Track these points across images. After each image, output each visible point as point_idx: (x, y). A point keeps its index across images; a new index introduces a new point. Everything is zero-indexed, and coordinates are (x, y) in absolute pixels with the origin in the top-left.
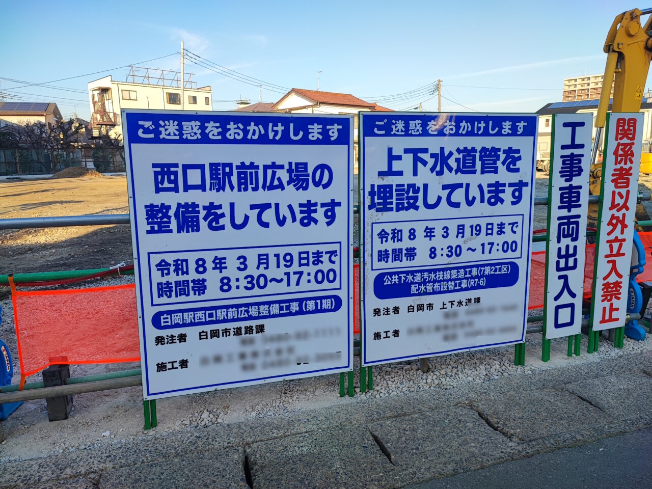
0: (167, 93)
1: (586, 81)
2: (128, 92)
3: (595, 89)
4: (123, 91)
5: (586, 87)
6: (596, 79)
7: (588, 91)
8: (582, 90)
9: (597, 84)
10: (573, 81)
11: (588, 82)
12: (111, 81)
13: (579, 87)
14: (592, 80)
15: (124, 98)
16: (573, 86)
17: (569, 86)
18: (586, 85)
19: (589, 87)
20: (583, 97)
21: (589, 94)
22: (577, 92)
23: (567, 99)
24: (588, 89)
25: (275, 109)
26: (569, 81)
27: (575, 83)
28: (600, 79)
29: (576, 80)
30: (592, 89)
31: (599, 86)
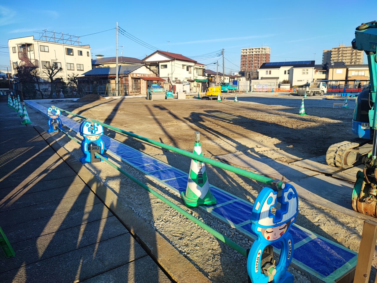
0: (66, 48)
1: (251, 51)
2: (43, 47)
4: (41, 46)
5: (251, 53)
6: (256, 50)
7: (253, 56)
8: (249, 55)
9: (257, 52)
10: (245, 50)
12: (33, 40)
13: (248, 53)
14: (254, 50)
15: (41, 50)
16: (245, 53)
17: (243, 53)
19: (253, 54)
20: (250, 59)
21: (253, 57)
22: (247, 56)
23: (243, 59)
24: (253, 55)
25: (144, 61)
26: (243, 50)
27: (246, 51)
28: (258, 50)
29: (246, 50)
30: (254, 54)
31: (258, 53)
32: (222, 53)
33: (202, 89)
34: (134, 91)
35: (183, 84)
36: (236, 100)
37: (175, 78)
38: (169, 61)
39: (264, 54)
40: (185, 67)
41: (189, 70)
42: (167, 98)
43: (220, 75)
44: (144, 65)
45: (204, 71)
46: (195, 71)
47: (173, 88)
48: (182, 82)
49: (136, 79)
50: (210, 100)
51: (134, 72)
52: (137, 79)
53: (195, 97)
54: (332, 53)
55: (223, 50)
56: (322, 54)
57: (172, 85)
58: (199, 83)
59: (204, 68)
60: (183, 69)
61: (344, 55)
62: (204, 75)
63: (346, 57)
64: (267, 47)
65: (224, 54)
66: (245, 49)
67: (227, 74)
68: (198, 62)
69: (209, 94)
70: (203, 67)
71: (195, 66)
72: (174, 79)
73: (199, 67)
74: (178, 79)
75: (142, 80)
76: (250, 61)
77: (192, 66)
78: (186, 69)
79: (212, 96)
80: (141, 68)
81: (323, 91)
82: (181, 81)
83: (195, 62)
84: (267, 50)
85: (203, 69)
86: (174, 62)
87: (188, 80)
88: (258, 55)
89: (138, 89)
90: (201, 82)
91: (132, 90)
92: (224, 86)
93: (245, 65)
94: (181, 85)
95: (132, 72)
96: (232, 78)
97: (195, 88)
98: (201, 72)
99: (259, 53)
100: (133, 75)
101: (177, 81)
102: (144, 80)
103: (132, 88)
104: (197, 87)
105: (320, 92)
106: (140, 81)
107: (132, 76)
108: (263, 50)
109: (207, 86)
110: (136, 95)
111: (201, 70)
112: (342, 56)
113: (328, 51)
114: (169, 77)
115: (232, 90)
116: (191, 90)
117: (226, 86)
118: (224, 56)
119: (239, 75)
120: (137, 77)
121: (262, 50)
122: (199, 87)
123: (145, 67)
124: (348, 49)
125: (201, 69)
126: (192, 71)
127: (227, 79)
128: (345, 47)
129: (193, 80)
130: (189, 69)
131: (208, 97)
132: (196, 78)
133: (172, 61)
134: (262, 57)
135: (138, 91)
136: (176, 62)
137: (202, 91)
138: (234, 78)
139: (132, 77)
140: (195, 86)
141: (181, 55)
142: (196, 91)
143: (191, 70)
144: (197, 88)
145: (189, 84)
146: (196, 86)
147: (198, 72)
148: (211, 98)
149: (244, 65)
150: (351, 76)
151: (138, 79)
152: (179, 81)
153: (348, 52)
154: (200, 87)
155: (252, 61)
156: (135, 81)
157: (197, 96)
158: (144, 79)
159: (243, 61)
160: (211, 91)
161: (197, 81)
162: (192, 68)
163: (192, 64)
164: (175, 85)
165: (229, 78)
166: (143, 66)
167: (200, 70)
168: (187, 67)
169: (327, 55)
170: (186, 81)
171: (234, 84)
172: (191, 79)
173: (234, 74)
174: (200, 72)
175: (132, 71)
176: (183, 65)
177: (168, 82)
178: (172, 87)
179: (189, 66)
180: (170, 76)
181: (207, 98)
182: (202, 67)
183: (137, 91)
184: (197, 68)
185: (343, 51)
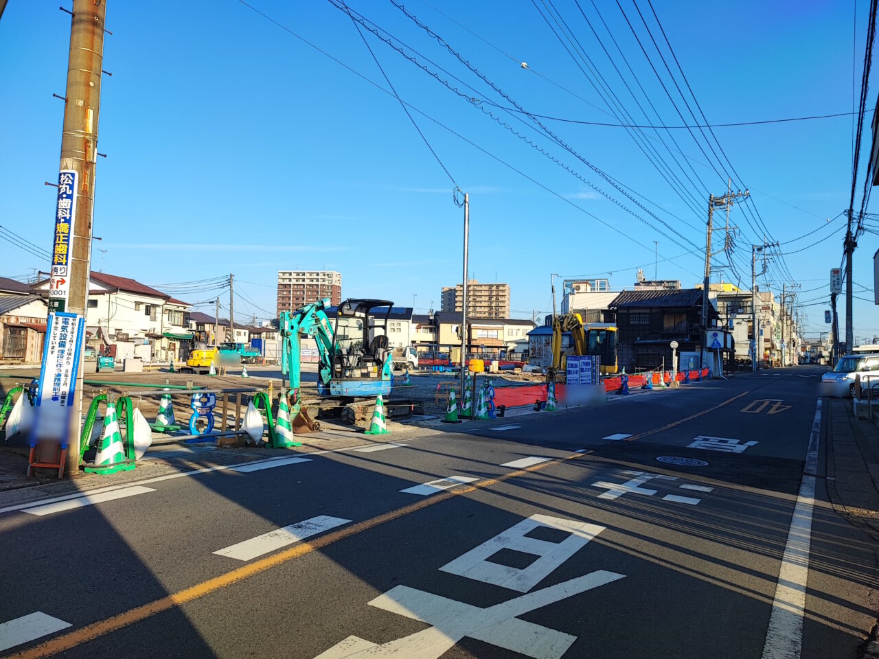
1: (301, 277)
3: (310, 285)
5: (301, 282)
6: (311, 275)
7: (304, 287)
8: (297, 285)
9: (312, 281)
10: (288, 274)
11: (303, 277)
13: (294, 282)
14: (307, 276)
16: (288, 280)
17: (284, 279)
18: (301, 280)
19: (305, 283)
20: (298, 293)
21: (305, 290)
22: (292, 286)
23: (282, 293)
24: (304, 285)
25: (36, 289)
26: (284, 273)
27: (290, 277)
28: (314, 276)
29: (290, 274)
30: (307, 285)
31: (315, 282)
32: (230, 281)
33: (182, 354)
34: (7, 355)
35: (135, 343)
36: (245, 374)
37: (116, 330)
38: (102, 293)
39: (328, 286)
40: (143, 307)
41: (152, 314)
42: (100, 370)
43: (227, 324)
44: (38, 299)
45: (187, 317)
46: (166, 316)
47: (110, 351)
48: (134, 338)
49: (15, 329)
50: (195, 373)
51: (12, 313)
52: (18, 329)
53: (162, 370)
54: (457, 294)
55: (231, 275)
56: (440, 295)
57: (107, 345)
58: (173, 342)
59: (186, 310)
60: (136, 310)
61: (478, 299)
62: (186, 325)
63: (481, 302)
64: (335, 273)
65: (233, 286)
66: (286, 273)
67: (244, 324)
68: (174, 297)
69: (191, 362)
70: (185, 308)
71: (166, 306)
72: (112, 332)
73: (176, 308)
74: (123, 332)
75: (32, 330)
76: (298, 299)
77: (158, 306)
78: (144, 311)
79: (199, 366)
80: (31, 304)
81: (412, 363)
82: (130, 337)
83: (167, 298)
84: (335, 279)
85: (184, 312)
86: (116, 296)
87: (146, 335)
88: (315, 287)
89: (19, 351)
90: (180, 339)
91: (4, 353)
92: (231, 350)
93: (287, 305)
94: (130, 345)
95: (7, 314)
96: (254, 334)
97: (164, 352)
98: (179, 318)
99: (317, 283)
100: (8, 319)
101: (120, 337)
102: (36, 332)
103: (4, 348)
104: (169, 349)
105: (408, 364)
106: (27, 333)
107: (5, 321)
108: (326, 277)
109: (190, 349)
110: (12, 364)
111: (180, 314)
112: (474, 300)
113: (450, 290)
114: (100, 328)
115: (249, 357)
116: (153, 355)
117: (235, 349)
118: (234, 289)
119: (271, 328)
120: (18, 324)
121: (324, 277)
122: (174, 350)
123: (43, 303)
124: (483, 288)
125: (181, 312)
126: (159, 316)
127: (243, 334)
128: (477, 284)
129: (159, 334)
130: (152, 310)
131: (191, 369)
132: (168, 331)
133: (110, 292)
134: (323, 292)
135: (18, 356)
136: (120, 295)
137: (181, 358)
138: (260, 334)
139: (5, 324)
140: (163, 348)
141: (132, 282)
142: (167, 359)
143: (155, 313)
144: (170, 352)
145: (150, 343)
146: (167, 347)
147: (173, 319)
148: (198, 370)
149: (284, 305)
150: (476, 338)
151: (20, 329)
152: (124, 337)
153: (483, 293)
154: (177, 351)
155: (303, 299)
156: (12, 333)
157: (168, 368)
158: (35, 328)
159: (283, 298)
160: (197, 357)
161: (168, 338)
162: (159, 310)
163: (160, 302)
164: (114, 343)
165: (247, 332)
166: (37, 301)
167: (176, 314)
168: (147, 307)
169: (449, 297)
170: (142, 335)
171: (253, 345)
172: (156, 332)
173: (260, 324)
174: (176, 319)
175: (8, 311)
176: (138, 303)
177: (97, 338)
178: (107, 349)
179: (152, 305)
180: (103, 325)
181: (189, 370)
182: (181, 309)
183: (15, 356)
184: (170, 310)
185: (475, 290)
